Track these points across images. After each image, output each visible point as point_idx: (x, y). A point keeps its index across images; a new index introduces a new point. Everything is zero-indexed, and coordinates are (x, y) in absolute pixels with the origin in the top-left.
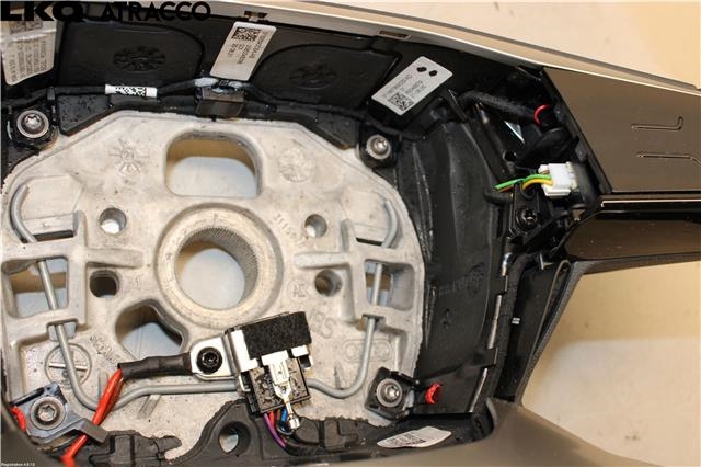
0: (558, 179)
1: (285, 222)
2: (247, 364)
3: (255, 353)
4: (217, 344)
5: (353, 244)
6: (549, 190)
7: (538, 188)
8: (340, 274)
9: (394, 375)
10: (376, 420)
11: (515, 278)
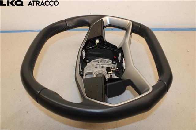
0: (97, 41)
1: (96, 70)
2: (112, 72)
3: (111, 71)
4: (109, 75)
5: (99, 64)
6: (98, 42)
7: (98, 43)
8: (102, 66)
9: (112, 62)
10: (117, 64)
11: (106, 46)
